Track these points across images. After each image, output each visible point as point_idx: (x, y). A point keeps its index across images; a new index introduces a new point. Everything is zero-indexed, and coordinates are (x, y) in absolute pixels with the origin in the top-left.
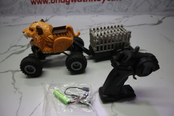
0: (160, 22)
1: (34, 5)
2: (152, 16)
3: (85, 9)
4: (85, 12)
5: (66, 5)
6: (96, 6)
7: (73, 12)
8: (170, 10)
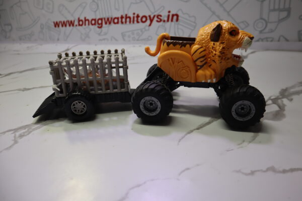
1: (57, 28)
3: (123, 35)
4: (124, 40)
5: (98, 29)
6: (139, 31)
7: (107, 39)
8: (267, 39)
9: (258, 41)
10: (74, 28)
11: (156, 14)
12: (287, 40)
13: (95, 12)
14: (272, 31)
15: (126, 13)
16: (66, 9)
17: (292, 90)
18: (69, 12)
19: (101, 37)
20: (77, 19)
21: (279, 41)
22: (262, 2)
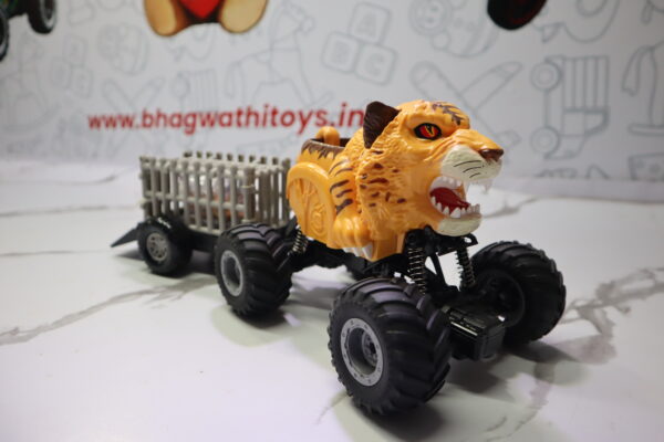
5: (185, 137)
8: (561, 172)
9: (542, 175)
11: (316, 108)
12: (606, 177)
13: (182, 98)
14: (570, 155)
15: (248, 103)
16: (119, 90)
17: (626, 288)
18: (125, 97)
20: (140, 111)
21: (588, 176)
22: (548, 91)
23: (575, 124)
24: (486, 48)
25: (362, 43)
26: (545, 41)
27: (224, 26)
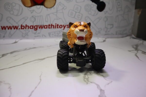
0: (104, 41)
1: (4, 30)
2: (98, 38)
3: (49, 34)
4: (50, 36)
5: (34, 31)
6: (58, 32)
7: (40, 36)
9: (105, 35)
10: (18, 30)
11: (67, 24)
12: (113, 34)
13: (33, 22)
14: (109, 31)
15: (51, 23)
16: (13, 19)
18: (15, 21)
19: (36, 35)
20: (20, 25)
21: (111, 35)
22: (105, 22)
23: (109, 27)
24: (97, 14)
25: (76, 12)
26: (105, 14)
27: (45, 6)
